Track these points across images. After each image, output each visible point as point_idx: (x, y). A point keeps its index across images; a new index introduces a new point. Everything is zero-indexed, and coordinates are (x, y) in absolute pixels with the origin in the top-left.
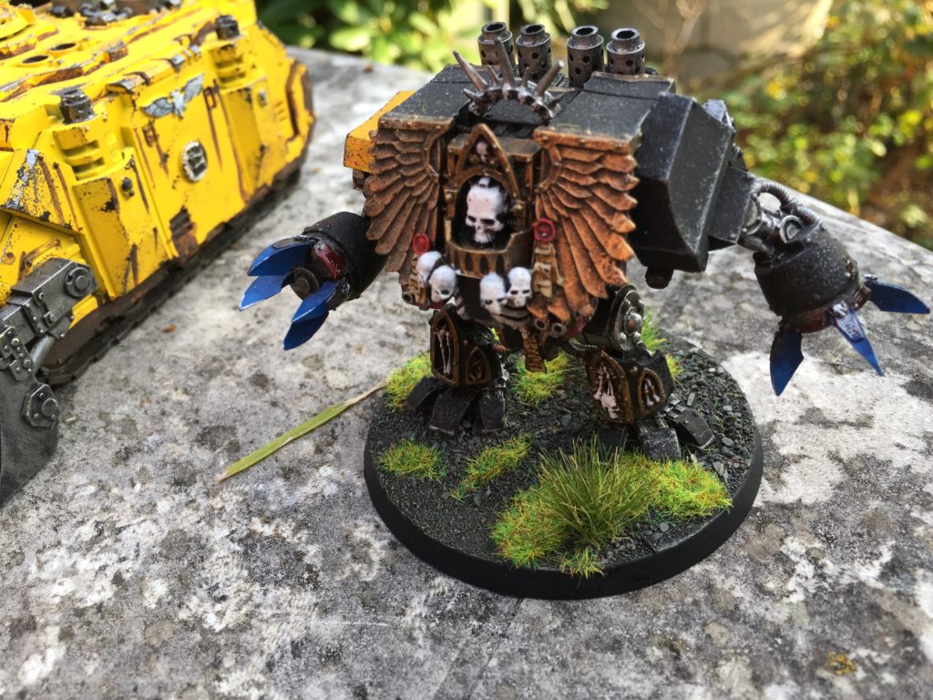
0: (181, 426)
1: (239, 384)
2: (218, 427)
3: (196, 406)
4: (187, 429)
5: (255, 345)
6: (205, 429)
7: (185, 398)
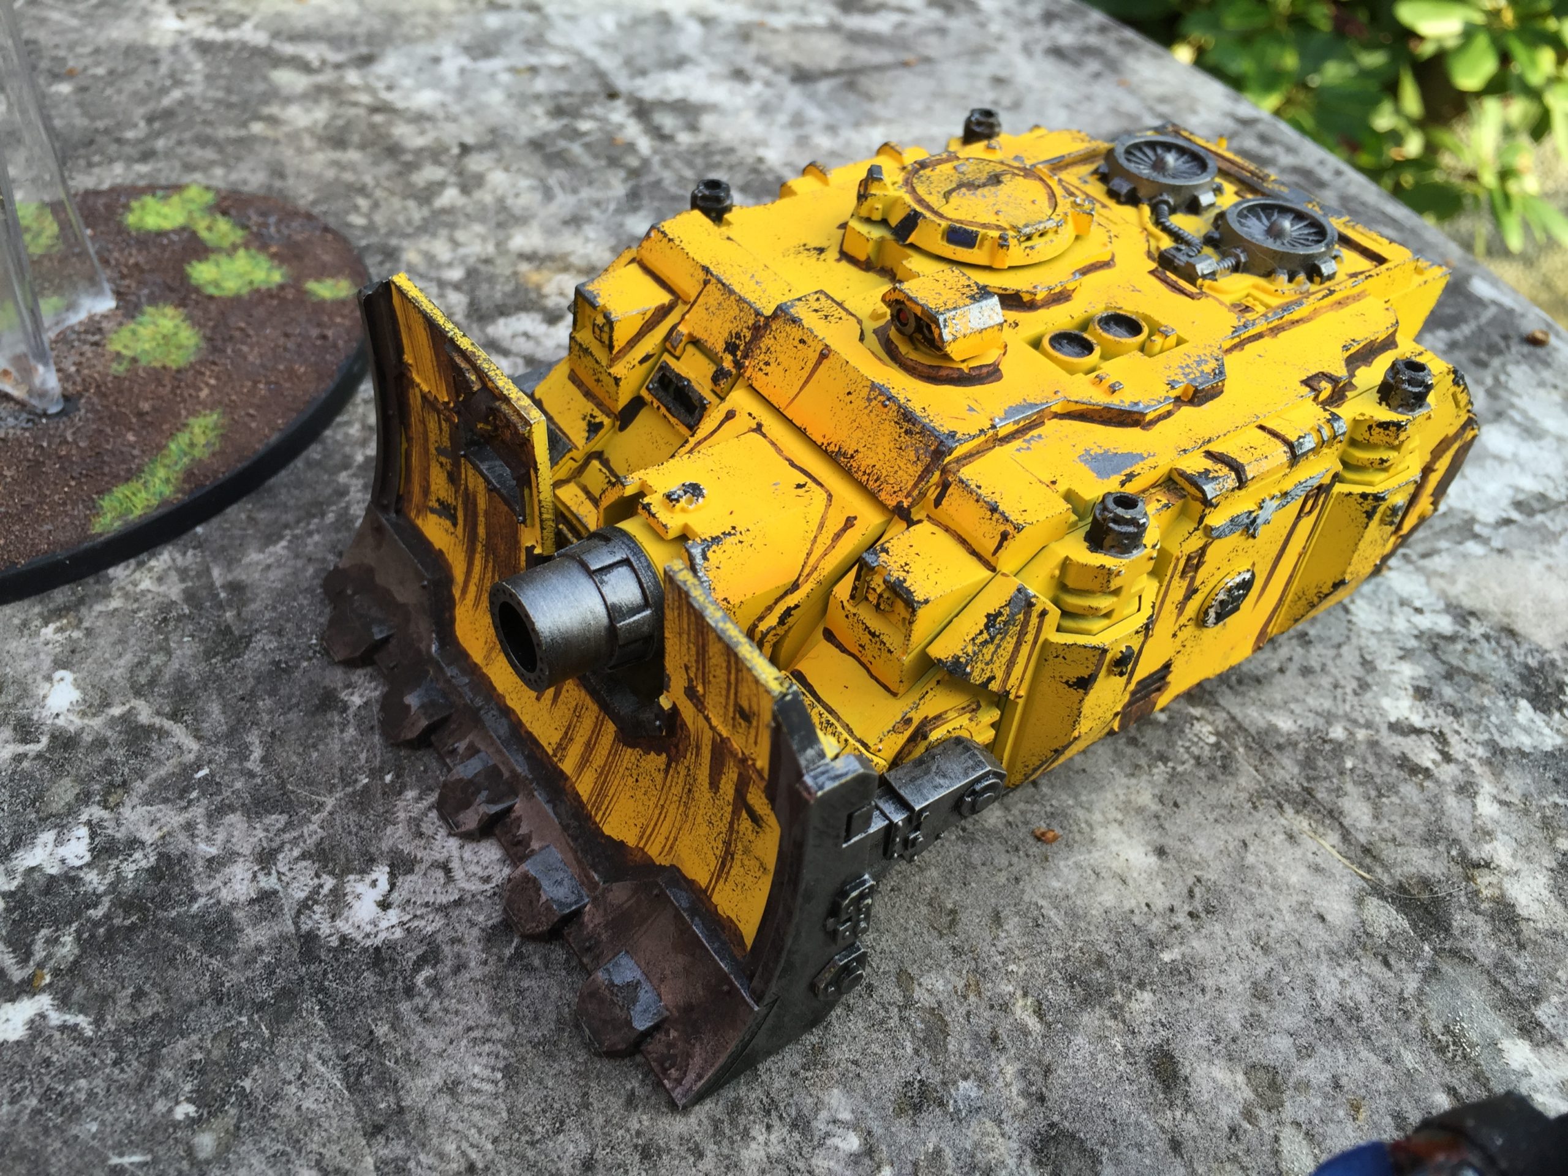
0: (1014, 1090)
1: (1128, 1052)
2: (1073, 1136)
3: (1048, 1057)
4: (1023, 1104)
5: (1173, 970)
6: (1052, 1125)
7: (1033, 1024)
